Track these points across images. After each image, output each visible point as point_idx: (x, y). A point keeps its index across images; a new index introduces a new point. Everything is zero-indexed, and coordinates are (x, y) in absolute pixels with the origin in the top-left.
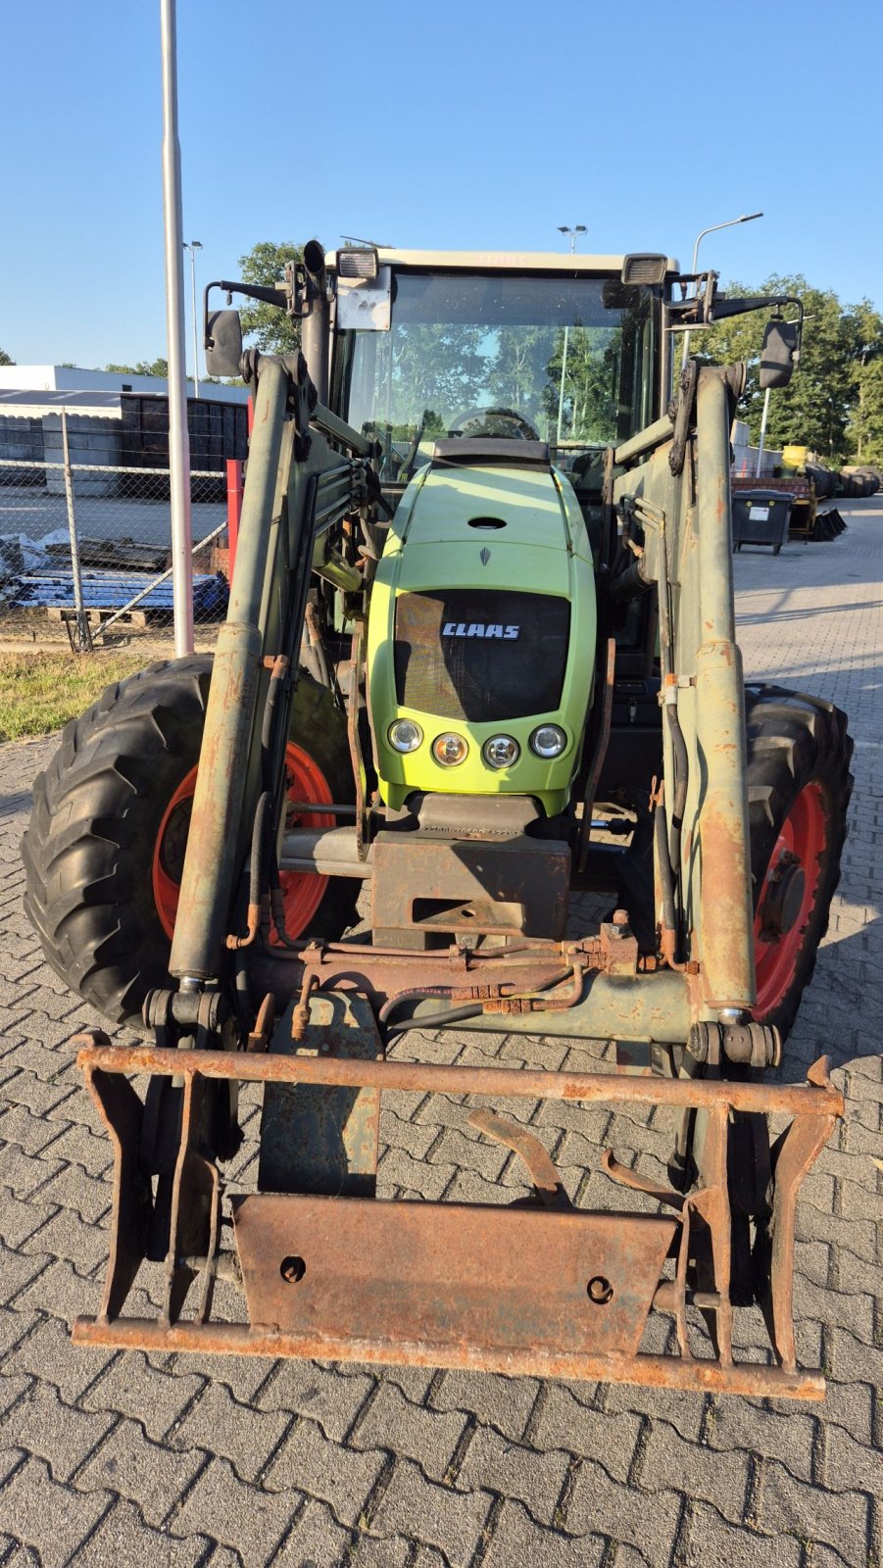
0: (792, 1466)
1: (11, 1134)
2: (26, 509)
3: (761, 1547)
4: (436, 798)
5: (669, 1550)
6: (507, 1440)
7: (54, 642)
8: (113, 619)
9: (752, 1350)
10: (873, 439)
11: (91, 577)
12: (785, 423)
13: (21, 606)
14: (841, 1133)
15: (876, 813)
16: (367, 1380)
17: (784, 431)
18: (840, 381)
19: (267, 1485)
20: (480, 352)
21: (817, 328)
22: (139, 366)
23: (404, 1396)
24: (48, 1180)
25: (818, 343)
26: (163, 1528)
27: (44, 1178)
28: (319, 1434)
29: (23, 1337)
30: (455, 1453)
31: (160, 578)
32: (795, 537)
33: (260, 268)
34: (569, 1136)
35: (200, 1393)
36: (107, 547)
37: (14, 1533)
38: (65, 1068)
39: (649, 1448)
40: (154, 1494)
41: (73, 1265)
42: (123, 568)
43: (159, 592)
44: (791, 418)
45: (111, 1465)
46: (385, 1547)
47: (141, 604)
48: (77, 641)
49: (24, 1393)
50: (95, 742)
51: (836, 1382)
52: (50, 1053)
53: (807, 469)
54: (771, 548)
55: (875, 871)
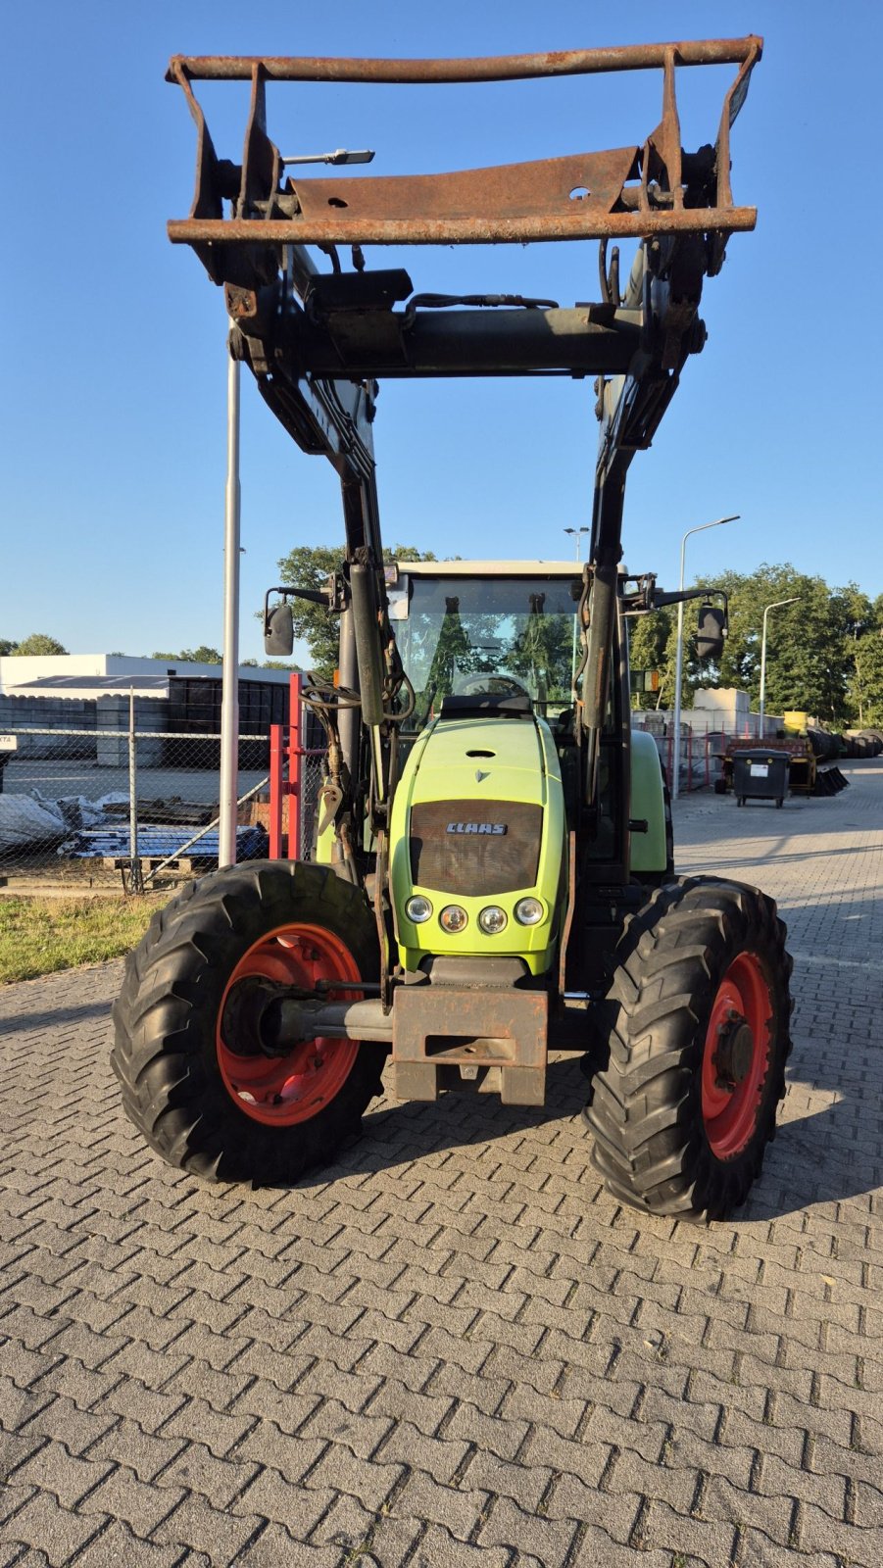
0: (734, 1479)
1: (93, 1255)
2: (78, 778)
3: (703, 1529)
4: (444, 960)
5: (629, 1530)
6: (502, 1460)
7: (108, 887)
8: (163, 865)
9: (707, 1405)
10: (872, 705)
11: (144, 830)
12: (787, 692)
13: (80, 857)
14: (797, 1257)
15: (852, 1019)
16: (388, 1420)
17: (786, 699)
18: (834, 654)
19: (308, 1485)
20: (497, 634)
21: (808, 608)
22: (183, 653)
23: (419, 1430)
24: (124, 1287)
25: (811, 621)
26: (227, 1511)
27: (120, 1285)
28: (350, 1454)
29: (110, 1391)
30: (459, 1467)
31: (204, 830)
32: (796, 793)
33: (297, 568)
34: (562, 1258)
35: (253, 1428)
36: (159, 804)
37: (110, 1512)
38: (134, 1209)
39: (616, 1466)
40: (219, 1490)
41: (148, 1344)
42: (171, 823)
43: (204, 842)
44: (793, 687)
45: (185, 1471)
46: (402, 1524)
47: (188, 852)
48: (129, 886)
49: (113, 1426)
50: (177, 923)
51: (776, 1427)
52: (120, 1199)
53: (808, 731)
54: (773, 802)
55: (847, 1064)
